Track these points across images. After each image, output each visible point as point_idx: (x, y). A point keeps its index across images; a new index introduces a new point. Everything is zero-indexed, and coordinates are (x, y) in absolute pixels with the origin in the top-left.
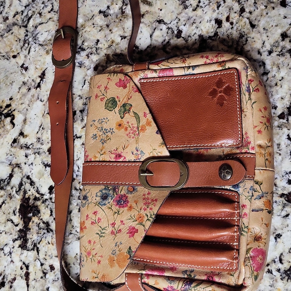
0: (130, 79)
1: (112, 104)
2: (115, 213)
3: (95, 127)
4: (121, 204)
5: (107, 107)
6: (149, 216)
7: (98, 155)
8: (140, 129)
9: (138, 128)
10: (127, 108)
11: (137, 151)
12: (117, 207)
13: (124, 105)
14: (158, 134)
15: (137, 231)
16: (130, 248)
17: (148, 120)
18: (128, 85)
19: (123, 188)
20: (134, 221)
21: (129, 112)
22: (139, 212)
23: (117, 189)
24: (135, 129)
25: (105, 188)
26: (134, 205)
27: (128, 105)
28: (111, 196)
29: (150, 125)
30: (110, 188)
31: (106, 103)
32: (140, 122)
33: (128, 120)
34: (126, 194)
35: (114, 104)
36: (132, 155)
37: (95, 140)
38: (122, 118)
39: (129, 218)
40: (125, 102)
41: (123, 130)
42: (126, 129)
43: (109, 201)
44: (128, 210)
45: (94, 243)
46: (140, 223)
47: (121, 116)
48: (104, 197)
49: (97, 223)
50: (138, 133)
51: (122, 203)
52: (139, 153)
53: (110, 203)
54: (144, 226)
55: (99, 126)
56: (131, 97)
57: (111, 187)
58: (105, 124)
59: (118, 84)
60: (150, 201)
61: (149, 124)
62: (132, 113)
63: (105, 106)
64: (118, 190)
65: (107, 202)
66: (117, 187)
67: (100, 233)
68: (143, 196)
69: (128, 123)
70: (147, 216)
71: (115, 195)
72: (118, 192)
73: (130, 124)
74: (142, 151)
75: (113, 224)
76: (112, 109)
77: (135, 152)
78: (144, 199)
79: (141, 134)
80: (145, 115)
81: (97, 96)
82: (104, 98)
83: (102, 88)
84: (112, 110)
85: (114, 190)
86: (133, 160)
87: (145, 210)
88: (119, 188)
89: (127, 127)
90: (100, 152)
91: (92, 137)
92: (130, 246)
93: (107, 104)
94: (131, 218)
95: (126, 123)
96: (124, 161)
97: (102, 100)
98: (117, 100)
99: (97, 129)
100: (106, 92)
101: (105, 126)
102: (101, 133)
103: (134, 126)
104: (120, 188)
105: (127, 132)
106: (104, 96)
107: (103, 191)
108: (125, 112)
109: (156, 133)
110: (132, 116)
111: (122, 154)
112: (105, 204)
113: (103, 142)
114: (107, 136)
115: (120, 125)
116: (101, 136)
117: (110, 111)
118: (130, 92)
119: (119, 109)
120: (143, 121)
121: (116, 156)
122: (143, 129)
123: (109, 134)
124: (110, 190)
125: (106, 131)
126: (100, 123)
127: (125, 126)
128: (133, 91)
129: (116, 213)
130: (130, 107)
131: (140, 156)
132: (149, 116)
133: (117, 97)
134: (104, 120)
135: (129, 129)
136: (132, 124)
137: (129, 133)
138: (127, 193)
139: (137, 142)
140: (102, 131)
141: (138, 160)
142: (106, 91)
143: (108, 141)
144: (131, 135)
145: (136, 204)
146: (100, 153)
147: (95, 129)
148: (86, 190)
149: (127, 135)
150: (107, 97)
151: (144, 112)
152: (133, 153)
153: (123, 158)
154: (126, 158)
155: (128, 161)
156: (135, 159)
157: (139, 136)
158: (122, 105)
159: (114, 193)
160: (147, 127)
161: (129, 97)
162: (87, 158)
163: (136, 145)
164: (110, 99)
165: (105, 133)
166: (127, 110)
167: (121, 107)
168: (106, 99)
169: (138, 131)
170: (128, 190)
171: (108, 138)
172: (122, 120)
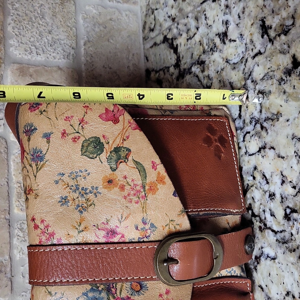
0: (122, 110)
1: (95, 148)
3: (65, 185)
5: (85, 152)
7: (74, 233)
8: (147, 188)
9: (144, 187)
10: (123, 154)
11: (145, 223)
13: (117, 150)
14: (175, 196)
17: (159, 173)
18: (121, 118)
19: (122, 286)
21: (126, 160)
23: (113, 289)
24: (138, 188)
25: (92, 288)
27: (123, 149)
29: (164, 183)
30: (100, 289)
31: (83, 146)
32: (146, 177)
33: (125, 173)
34: (129, 296)
35: (98, 147)
36: (135, 230)
37: (65, 206)
38: (113, 170)
40: (118, 145)
41: (117, 189)
42: (122, 188)
47: (111, 168)
50: (143, 193)
52: (147, 227)
55: (72, 183)
56: (128, 137)
57: (102, 286)
58: (83, 179)
59: (104, 116)
61: (161, 180)
62: (130, 163)
63: (82, 151)
64: (116, 291)
66: (112, 285)
68: (160, 298)
69: (125, 177)
72: (116, 293)
73: (129, 180)
74: (153, 225)
76: (95, 155)
77: (141, 226)
79: (150, 196)
80: (154, 166)
81: (64, 134)
82: (79, 137)
83: (75, 122)
84: (96, 157)
85: (108, 290)
86: (136, 240)
88: (116, 286)
89: (125, 184)
90: (78, 227)
91: (60, 202)
93: (85, 148)
95: (122, 179)
96: (121, 241)
97: (75, 140)
98: (102, 140)
99: (68, 188)
100: (83, 128)
101: (82, 183)
102: (76, 195)
103: (136, 183)
104: (119, 286)
105: (126, 193)
106: (79, 135)
107: (90, 295)
108: (119, 161)
109: (173, 195)
110: (131, 167)
111: (118, 230)
113: (81, 209)
114: (87, 200)
115: (110, 182)
116: (77, 200)
117: (91, 158)
118: (126, 129)
119: (108, 155)
120: (152, 176)
121: (107, 234)
122: (153, 189)
123: (91, 196)
124: (100, 292)
125: (84, 192)
126: (73, 179)
127: (122, 183)
128: (130, 127)
130: (127, 152)
131: (149, 231)
132: (161, 168)
133: (104, 136)
134: (81, 174)
135: (127, 187)
136: (133, 180)
137: (129, 195)
138: (132, 295)
139: (144, 209)
140: (77, 191)
141: (145, 239)
142: (82, 126)
143: (90, 209)
144: (131, 197)
146: (77, 229)
147: (65, 189)
148: (56, 293)
149: (125, 198)
150: (84, 137)
151: (152, 162)
152: (137, 228)
153: (120, 236)
154: (125, 236)
155: (127, 241)
156: (141, 237)
157: (147, 200)
158: (113, 149)
159: (108, 295)
160: (159, 186)
161: (125, 138)
162: (52, 238)
163: (142, 214)
164: (91, 140)
165: (83, 195)
166: (122, 158)
167: (111, 152)
168: (82, 139)
169: (144, 191)
170: (133, 289)
171: (89, 203)
172: (114, 174)
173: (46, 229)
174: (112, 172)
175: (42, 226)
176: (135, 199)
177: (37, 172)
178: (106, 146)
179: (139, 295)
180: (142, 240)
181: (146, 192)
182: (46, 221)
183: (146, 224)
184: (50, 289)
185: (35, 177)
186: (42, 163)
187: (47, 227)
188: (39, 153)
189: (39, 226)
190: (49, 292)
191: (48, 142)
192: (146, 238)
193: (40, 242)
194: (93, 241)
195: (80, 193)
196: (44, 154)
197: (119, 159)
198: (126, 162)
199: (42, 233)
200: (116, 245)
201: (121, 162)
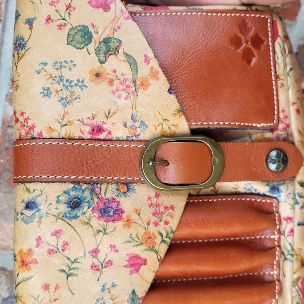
1: (83, 37)
2: (99, 231)
3: (47, 75)
4: (109, 216)
5: (71, 41)
6: (164, 235)
7: (56, 126)
8: (138, 83)
10: (113, 45)
11: (134, 121)
12: (102, 222)
13: (106, 41)
14: (171, 94)
15: (145, 262)
16: (134, 292)
17: (152, 68)
18: (112, 6)
19: (108, 187)
20: (137, 245)
21: (117, 52)
22: (146, 230)
23: (97, 189)
24: (128, 83)
25: (74, 187)
26: (134, 216)
27: (113, 40)
28: (88, 202)
29: (157, 78)
30: (83, 188)
31: (69, 34)
32: (137, 72)
33: (114, 67)
34: (115, 197)
35: (86, 37)
36: (123, 127)
37: (48, 99)
38: (102, 63)
39: (127, 240)
40: (108, 35)
41: (105, 83)
42: (111, 82)
43: (85, 210)
44: (124, 226)
45: (57, 288)
46: (149, 247)
47: (99, 60)
48: (75, 204)
49: (61, 250)
50: (134, 89)
51: (111, 214)
52: (137, 124)
53: (87, 215)
54: (157, 252)
55: (55, 73)
56: (119, 28)
57: (85, 186)
58: (68, 71)
59: (93, 2)
60: (162, 209)
61: (154, 75)
62: (121, 56)
63: (68, 40)
64: (100, 191)
65: (79, 213)
66: (97, 185)
67: (66, 269)
68: (149, 201)
69: (115, 71)
70: (161, 235)
71: (96, 200)
72: (100, 193)
73: (119, 74)
74: (144, 122)
75: (95, 252)
76: (82, 46)
77: (130, 123)
78: (151, 205)
79: (141, 91)
80: (147, 61)
81: (48, 19)
82: (65, 25)
83: (61, 7)
84: (83, 48)
85: (92, 190)
86: (125, 138)
87: (156, 224)
88: (100, 187)
89: (114, 78)
90: (61, 121)
91: (41, 93)
92: (134, 290)
93: (72, 37)
94: (131, 240)
95: (111, 73)
96: (107, 138)
97: (60, 27)
98: (91, 29)
99: (52, 79)
100: (70, 15)
101: (67, 74)
102: (59, 87)
103: (125, 77)
104: (104, 186)
105: (114, 88)
106: (66, 22)
107: (72, 193)
108: (109, 53)
109: (168, 91)
110: (121, 60)
111: (105, 126)
112: (76, 217)
113: (65, 102)
114: (72, 93)
115: (98, 75)
116: (61, 92)
117: (78, 48)
118: (117, 18)
119: (96, 46)
120: (144, 71)
121: (93, 130)
122: (144, 85)
123: (76, 89)
124: (83, 191)
125: (69, 84)
126: (57, 69)
127: (111, 77)
128: (122, 16)
129: (101, 231)
130: (117, 44)
131: (139, 130)
132: (154, 63)
133: (93, 25)
135: (116, 82)
136: (122, 74)
137: (117, 90)
138: (117, 196)
139: (134, 105)
140: (61, 83)
141: (134, 138)
142: (69, 13)
143: (75, 102)
144: (120, 93)
145: (139, 215)
147: (47, 79)
148: (34, 190)
149: (113, 93)
150: (71, 24)
151: (145, 55)
152: (125, 126)
153: (106, 133)
154: (112, 134)
155: (115, 139)
156: (129, 135)
157: (137, 95)
158: (102, 40)
159: (92, 195)
160: (152, 81)
161: (116, 28)
162: (32, 131)
163: (132, 110)
164: (78, 28)
165: (67, 87)
166: (112, 49)
167: (100, 43)
168: (69, 27)
169: (135, 86)
170: (119, 190)
171: (74, 97)
172: (102, 67)
173: (26, 122)
174: (100, 65)
175: (21, 119)
176: (124, 94)
177: (18, 61)
178: (95, 36)
179: (125, 196)
180: (131, 139)
181: (136, 88)
182: (25, 113)
183: (136, 121)
184: (28, 185)
185: (16, 67)
186: (23, 51)
187: (27, 119)
188: (21, 41)
189: (19, 120)
190: (27, 189)
191: (31, 28)
192: (136, 136)
193: (20, 136)
194: (77, 137)
195: (64, 85)
196: (26, 41)
197: (109, 51)
198: (116, 55)
199: (22, 126)
200: (102, 143)
201: (111, 54)
